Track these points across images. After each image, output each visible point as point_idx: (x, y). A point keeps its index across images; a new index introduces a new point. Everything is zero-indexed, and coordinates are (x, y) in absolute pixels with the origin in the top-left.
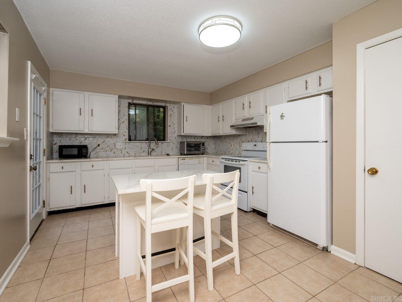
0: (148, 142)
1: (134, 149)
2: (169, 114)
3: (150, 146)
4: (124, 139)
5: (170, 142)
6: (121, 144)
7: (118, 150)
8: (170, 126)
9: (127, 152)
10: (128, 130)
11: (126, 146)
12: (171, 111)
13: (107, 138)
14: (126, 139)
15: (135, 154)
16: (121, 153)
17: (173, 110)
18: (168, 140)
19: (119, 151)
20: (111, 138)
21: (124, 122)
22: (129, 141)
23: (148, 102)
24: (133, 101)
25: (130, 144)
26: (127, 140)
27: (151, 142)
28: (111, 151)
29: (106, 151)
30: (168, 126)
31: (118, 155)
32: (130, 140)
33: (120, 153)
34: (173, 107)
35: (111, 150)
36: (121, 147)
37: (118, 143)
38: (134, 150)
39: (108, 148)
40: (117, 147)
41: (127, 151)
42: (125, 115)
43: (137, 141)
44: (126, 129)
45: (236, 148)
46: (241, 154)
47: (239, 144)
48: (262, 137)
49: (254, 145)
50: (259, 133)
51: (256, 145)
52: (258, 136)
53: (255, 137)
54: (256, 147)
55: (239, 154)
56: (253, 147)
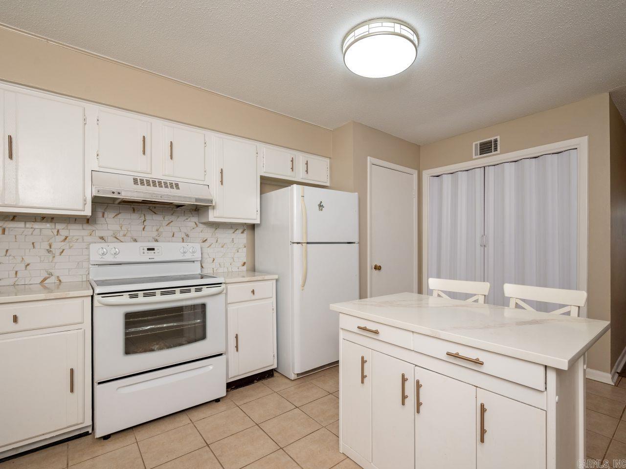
45: (27, 262)
46: (58, 277)
47: (48, 247)
48: (157, 230)
49: (149, 249)
50: (145, 221)
51: (153, 249)
52: (143, 226)
53: (129, 229)
54: (154, 253)
55: (45, 279)
56: (144, 253)
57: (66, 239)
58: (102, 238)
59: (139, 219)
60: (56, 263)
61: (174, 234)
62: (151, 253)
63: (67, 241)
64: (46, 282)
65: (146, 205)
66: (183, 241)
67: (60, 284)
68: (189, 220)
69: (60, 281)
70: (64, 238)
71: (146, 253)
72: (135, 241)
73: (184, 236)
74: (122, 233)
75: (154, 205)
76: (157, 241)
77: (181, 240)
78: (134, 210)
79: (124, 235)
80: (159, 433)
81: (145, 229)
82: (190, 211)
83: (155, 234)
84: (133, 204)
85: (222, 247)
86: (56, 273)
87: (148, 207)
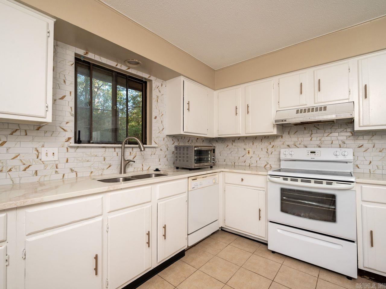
0: (120, 145)
1: (88, 161)
2: (154, 96)
3: (123, 155)
4: (64, 139)
5: (156, 146)
6: (56, 150)
7: (46, 167)
8: (156, 118)
9: (72, 170)
10: (73, 118)
11: (67, 155)
12: (158, 91)
13: (12, 134)
14: (69, 139)
15: (92, 172)
16: (56, 172)
17: (160, 89)
18: (153, 142)
19: (49, 167)
20: (26, 135)
21: (65, 99)
22: (75, 142)
23: (119, 65)
24: (87, 53)
25: (79, 150)
26: (72, 140)
27: (126, 146)
28: (25, 170)
29: (10, 170)
30: (153, 117)
31: (47, 179)
32: (78, 141)
33: (54, 172)
34: (160, 85)
35: (24, 167)
36: (56, 158)
37: (47, 149)
38: (89, 164)
39: (16, 162)
40: (43, 157)
41: (71, 167)
42: (67, 82)
43: (93, 143)
44: (69, 115)
45: (260, 157)
46: (270, 165)
47: (267, 151)
48: (320, 140)
49: (311, 152)
50: (312, 134)
51: (314, 152)
52: (311, 138)
53: (302, 140)
54: (315, 155)
55: (266, 165)
56: (308, 155)
57: (273, 146)
58: (288, 146)
59: (308, 133)
60: (269, 158)
61: (332, 142)
62: (313, 155)
63: (273, 147)
64: (266, 166)
65: (313, 124)
66: (340, 147)
67: (271, 168)
68: (345, 131)
69: (271, 167)
70: (272, 146)
71: (309, 155)
72: (306, 147)
73: (341, 143)
74: (299, 143)
75: (318, 124)
76: (320, 147)
77: (339, 146)
78: (305, 128)
79: (300, 144)
80: (295, 268)
81: (312, 140)
82: (346, 124)
83: (318, 142)
84: (305, 125)
85: (380, 151)
86: (270, 163)
87: (314, 125)
